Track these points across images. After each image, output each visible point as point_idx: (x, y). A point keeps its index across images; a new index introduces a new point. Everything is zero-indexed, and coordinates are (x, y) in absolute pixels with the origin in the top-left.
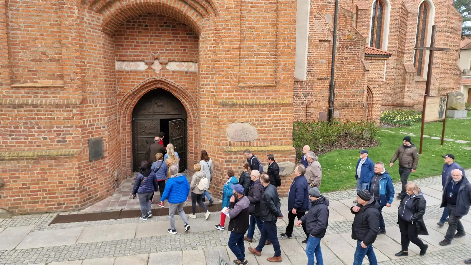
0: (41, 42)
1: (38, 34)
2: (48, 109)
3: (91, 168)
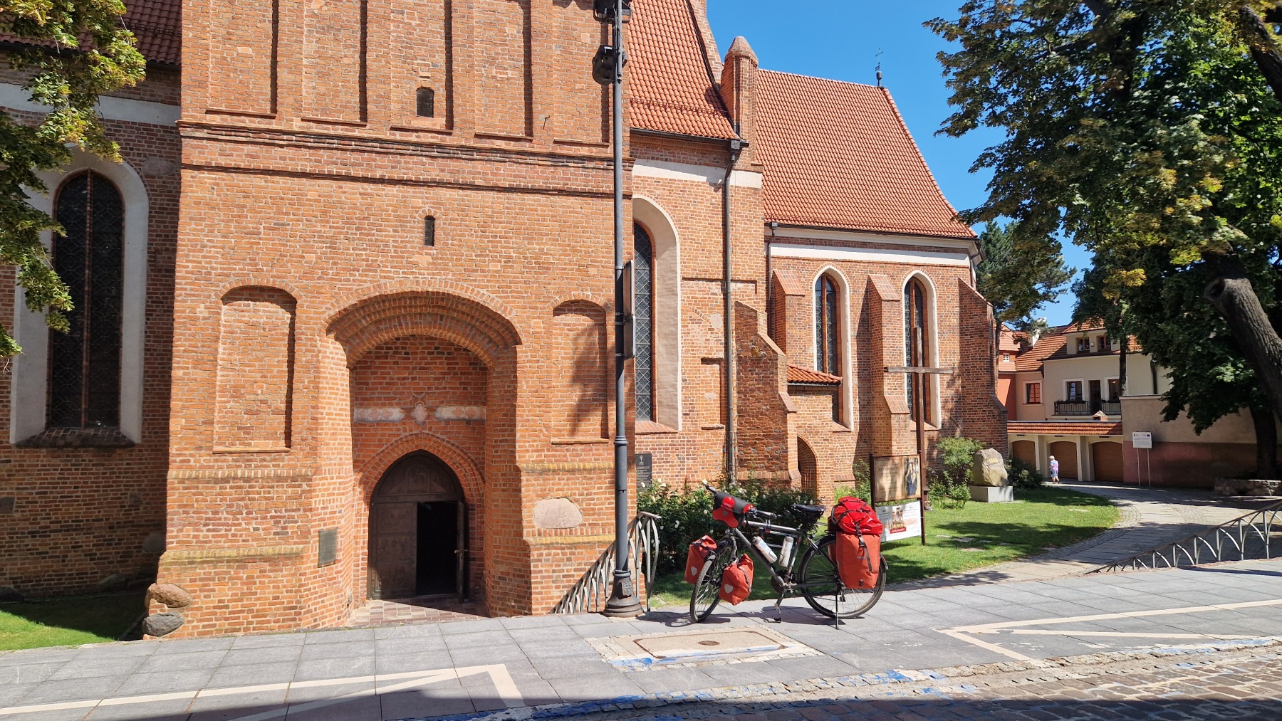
0: (262, 387)
1: (260, 375)
2: (265, 484)
3: (320, 576)
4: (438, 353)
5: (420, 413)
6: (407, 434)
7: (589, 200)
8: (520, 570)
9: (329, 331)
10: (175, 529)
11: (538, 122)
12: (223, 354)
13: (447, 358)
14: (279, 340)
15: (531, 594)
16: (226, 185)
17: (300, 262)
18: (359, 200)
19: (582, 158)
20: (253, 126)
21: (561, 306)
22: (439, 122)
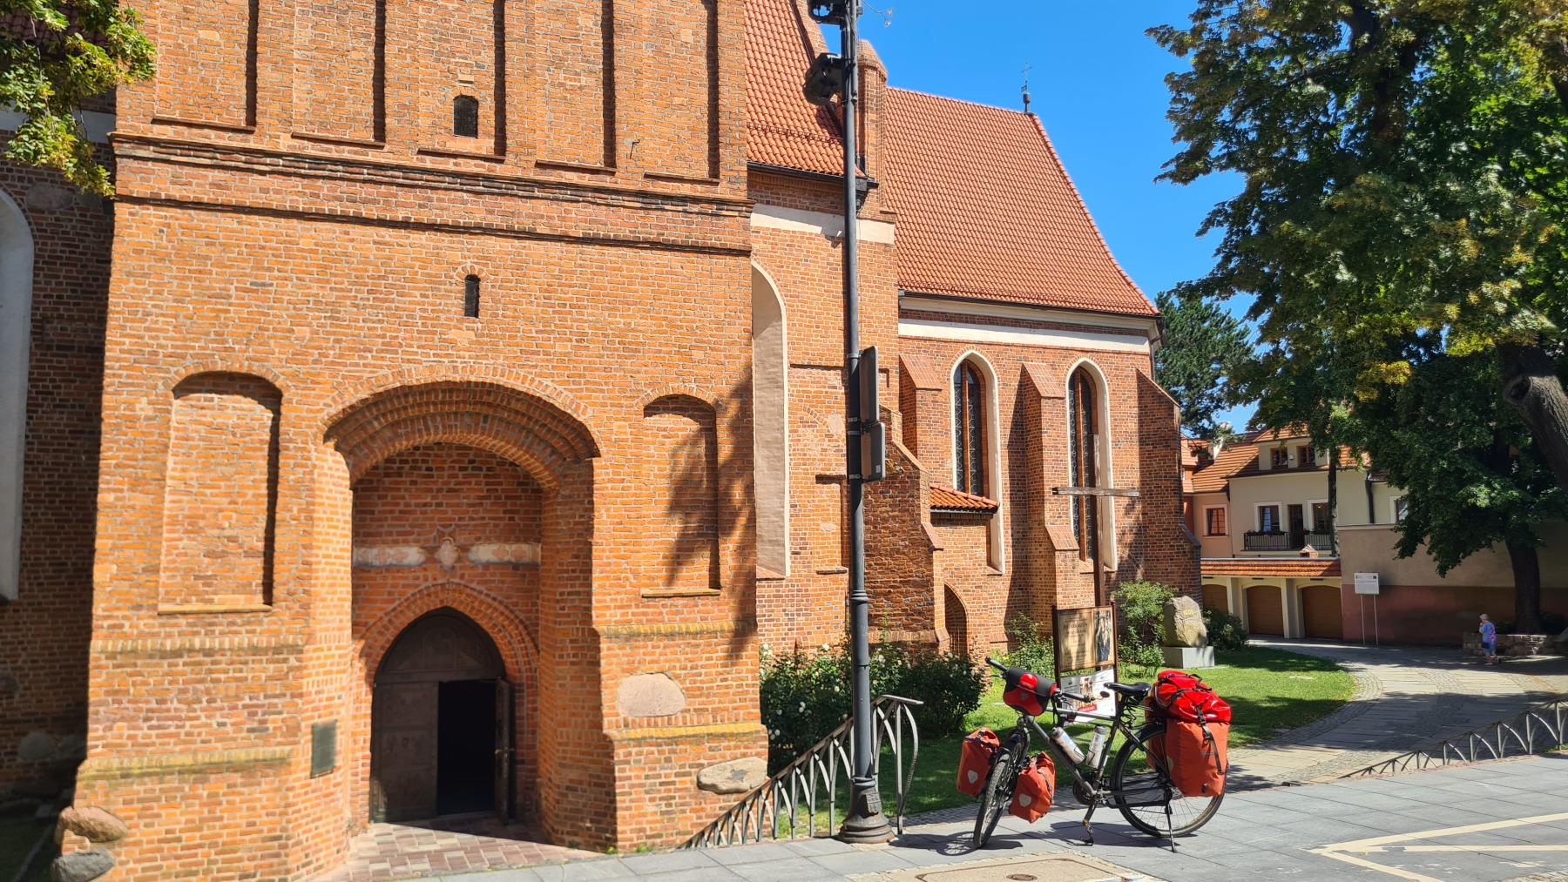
0: (230, 518)
1: (227, 500)
2: (235, 658)
3: (314, 791)
4: (473, 468)
5: (447, 554)
6: (429, 583)
7: (693, 257)
8: (598, 777)
9: (327, 438)
10: (100, 727)
11: (623, 148)
12: (174, 470)
13: (486, 476)
14: (255, 449)
15: (615, 810)
16: (181, 226)
17: (287, 338)
18: (373, 252)
19: (684, 199)
20: (221, 143)
21: (654, 403)
22: (486, 144)
